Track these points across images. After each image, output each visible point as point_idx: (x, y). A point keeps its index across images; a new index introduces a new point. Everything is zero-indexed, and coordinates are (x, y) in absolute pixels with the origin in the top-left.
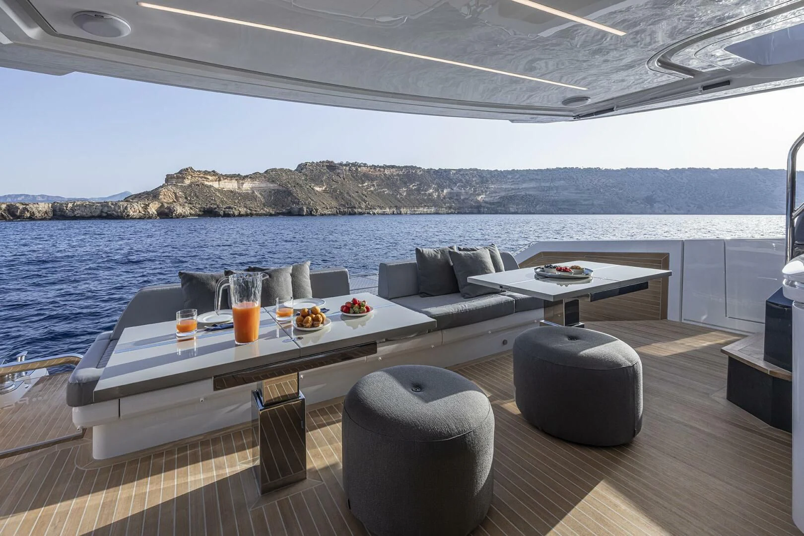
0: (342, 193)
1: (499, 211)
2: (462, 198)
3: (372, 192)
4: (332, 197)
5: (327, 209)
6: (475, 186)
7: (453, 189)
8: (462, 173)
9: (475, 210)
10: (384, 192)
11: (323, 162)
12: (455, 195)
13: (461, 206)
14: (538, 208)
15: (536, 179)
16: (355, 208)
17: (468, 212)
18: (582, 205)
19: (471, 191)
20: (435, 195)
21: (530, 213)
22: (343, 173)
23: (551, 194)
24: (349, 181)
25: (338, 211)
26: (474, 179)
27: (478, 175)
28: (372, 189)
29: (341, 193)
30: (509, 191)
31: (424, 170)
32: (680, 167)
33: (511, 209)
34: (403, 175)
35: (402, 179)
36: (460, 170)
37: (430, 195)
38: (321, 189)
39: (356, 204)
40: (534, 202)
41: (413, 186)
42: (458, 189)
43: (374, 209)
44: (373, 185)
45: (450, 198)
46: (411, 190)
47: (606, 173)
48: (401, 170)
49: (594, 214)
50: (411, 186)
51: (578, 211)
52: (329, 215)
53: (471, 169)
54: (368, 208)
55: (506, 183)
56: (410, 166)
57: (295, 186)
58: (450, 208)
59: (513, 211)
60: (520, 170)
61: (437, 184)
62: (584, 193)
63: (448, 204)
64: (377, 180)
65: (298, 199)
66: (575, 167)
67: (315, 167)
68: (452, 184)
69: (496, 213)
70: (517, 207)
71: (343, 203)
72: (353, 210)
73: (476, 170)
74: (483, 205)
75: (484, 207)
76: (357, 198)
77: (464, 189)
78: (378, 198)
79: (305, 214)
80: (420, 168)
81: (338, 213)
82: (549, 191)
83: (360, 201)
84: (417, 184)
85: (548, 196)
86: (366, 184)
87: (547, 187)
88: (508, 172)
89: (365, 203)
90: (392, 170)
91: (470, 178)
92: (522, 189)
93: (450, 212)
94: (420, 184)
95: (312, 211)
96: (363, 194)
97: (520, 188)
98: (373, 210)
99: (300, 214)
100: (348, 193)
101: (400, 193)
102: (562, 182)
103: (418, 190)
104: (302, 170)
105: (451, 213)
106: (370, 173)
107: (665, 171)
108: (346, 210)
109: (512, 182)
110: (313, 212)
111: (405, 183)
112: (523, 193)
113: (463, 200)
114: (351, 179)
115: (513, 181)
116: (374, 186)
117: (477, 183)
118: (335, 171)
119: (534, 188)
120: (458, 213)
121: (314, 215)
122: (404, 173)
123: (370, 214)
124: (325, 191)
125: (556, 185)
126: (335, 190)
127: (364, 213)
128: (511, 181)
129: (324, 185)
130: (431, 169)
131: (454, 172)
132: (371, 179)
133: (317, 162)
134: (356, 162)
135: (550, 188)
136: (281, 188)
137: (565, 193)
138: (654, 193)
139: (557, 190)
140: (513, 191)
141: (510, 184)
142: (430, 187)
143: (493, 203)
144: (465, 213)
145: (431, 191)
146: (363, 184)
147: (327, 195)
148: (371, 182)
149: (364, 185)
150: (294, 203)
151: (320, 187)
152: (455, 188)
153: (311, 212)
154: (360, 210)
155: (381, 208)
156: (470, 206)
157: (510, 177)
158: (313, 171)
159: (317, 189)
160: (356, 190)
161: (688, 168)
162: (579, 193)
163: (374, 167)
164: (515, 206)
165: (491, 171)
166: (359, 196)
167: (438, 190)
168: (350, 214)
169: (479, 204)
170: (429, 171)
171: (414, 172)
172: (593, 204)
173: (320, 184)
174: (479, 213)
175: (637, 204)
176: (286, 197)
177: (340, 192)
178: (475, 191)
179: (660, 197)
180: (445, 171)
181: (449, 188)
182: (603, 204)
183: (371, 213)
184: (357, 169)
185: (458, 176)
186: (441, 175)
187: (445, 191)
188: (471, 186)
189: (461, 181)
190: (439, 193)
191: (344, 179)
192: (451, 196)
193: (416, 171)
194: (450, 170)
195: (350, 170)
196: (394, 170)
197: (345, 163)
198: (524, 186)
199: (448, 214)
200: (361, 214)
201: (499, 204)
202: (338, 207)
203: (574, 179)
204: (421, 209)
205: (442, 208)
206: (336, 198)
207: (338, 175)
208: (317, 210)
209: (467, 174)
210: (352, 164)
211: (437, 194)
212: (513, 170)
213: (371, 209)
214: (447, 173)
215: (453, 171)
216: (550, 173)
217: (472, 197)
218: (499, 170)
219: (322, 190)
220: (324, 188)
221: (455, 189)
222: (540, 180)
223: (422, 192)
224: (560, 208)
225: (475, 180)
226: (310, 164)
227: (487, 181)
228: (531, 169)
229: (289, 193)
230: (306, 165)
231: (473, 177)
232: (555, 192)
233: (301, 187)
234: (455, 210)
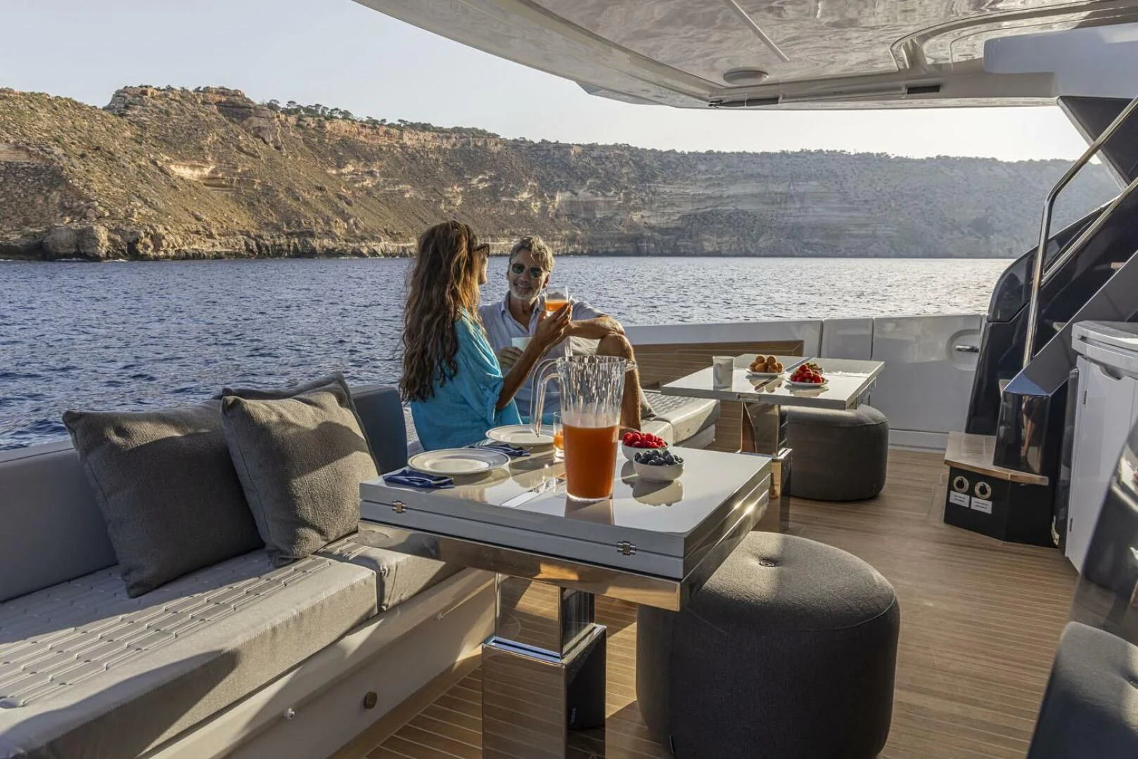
0: (270, 189)
1: (682, 251)
2: (598, 216)
3: (369, 193)
4: (238, 202)
5: (211, 236)
6: (626, 188)
7: (576, 194)
8: (595, 154)
9: (629, 247)
10: (402, 192)
11: (207, 90)
12: (582, 208)
13: (597, 236)
14: (762, 243)
15: (759, 175)
16: (312, 235)
17: (612, 250)
18: (851, 236)
19: (620, 199)
20: (536, 207)
21: (747, 254)
22: (273, 130)
23: (789, 211)
24: (296, 157)
25: (253, 244)
26: (624, 171)
27: (633, 160)
28: (368, 182)
29: (267, 191)
30: (700, 201)
31: (505, 142)
32: (1037, 159)
33: (705, 243)
34: (454, 152)
35: (451, 161)
36: (592, 147)
37: (523, 205)
38: (197, 173)
39: (317, 222)
40: (755, 228)
41: (481, 181)
42: (589, 194)
43: (373, 238)
44: (371, 173)
45: (571, 216)
46: (475, 192)
47: (900, 165)
48: (448, 138)
49: (876, 256)
50: (475, 181)
51: (844, 250)
52: (218, 257)
53: (616, 146)
54: (355, 236)
55: (694, 182)
56: (469, 129)
57: (83, 156)
58: (572, 240)
59: (711, 249)
60: (725, 153)
61: (537, 178)
62: (857, 210)
63: (566, 230)
64: (381, 159)
65: (88, 200)
66: (838, 150)
67: (175, 104)
68: (574, 182)
69: (676, 253)
70: (719, 240)
71: (274, 219)
72: (305, 244)
73: (628, 147)
74: (648, 233)
75: (649, 239)
76: (320, 207)
77: (604, 195)
78: (385, 209)
79: (103, 251)
80: (495, 136)
81: (252, 251)
82: (786, 202)
83: (330, 213)
84: (490, 177)
85: (783, 215)
86: (350, 168)
87: (781, 193)
88: (696, 155)
89: (346, 220)
90: (421, 135)
91: (614, 167)
92: (728, 197)
93: (571, 250)
94: (498, 178)
95: (137, 241)
96: (340, 197)
97: (725, 194)
98: (372, 244)
99: (82, 252)
100: (289, 190)
101: (445, 198)
102: (814, 183)
103: (493, 192)
104: (127, 107)
105: (575, 254)
106: (362, 138)
107: (1009, 164)
108: (283, 240)
109: (707, 179)
110: (140, 247)
111: (459, 173)
112: (730, 208)
113: (602, 221)
114: (301, 151)
115: (711, 178)
116: (375, 177)
117: (631, 181)
118: (245, 123)
119: (754, 196)
120: (592, 254)
121: (144, 258)
122: (455, 145)
123: (361, 255)
124: (211, 181)
125: (801, 189)
126: (246, 179)
127: (342, 253)
128: (704, 177)
129: (207, 162)
130: (524, 141)
131: (579, 150)
132: (365, 156)
133: (184, 90)
134: (318, 106)
135: (787, 198)
136: (22, 158)
137: (820, 209)
138: (989, 211)
139: (802, 201)
140: (710, 203)
141: (703, 185)
142: (521, 185)
143: (667, 229)
144: (607, 254)
145: (525, 195)
146: (339, 167)
147: (217, 195)
148: (366, 165)
149: (344, 171)
150: (66, 210)
151: (193, 167)
152: (581, 192)
153: (132, 246)
154: (327, 242)
155: (394, 236)
156: (616, 237)
157: (702, 167)
158: (167, 113)
159: (184, 171)
160: (319, 181)
161: (1052, 160)
162: (849, 210)
163: (374, 124)
164: (714, 239)
165: (661, 151)
166: (326, 201)
167: (543, 193)
168: (298, 254)
169: (638, 232)
170: (517, 145)
171: (480, 144)
172: (874, 236)
173: (196, 155)
174: (638, 253)
175: (961, 236)
176: (40, 191)
177: (263, 184)
178: (627, 200)
179: (1000, 222)
180: (558, 146)
181: (567, 190)
182: (895, 234)
183: (365, 251)
184: (321, 126)
185: (586, 160)
186: (546, 157)
187: (559, 197)
188: (620, 188)
189: (594, 173)
190: (544, 202)
191: (278, 148)
192: (573, 211)
193: (486, 144)
194: (569, 146)
195: (301, 127)
196: (428, 135)
197: (283, 105)
198: (734, 190)
199: (568, 255)
200: (330, 253)
201: (678, 231)
202: (253, 233)
203: (837, 176)
204: (502, 243)
205: (553, 240)
206: (250, 204)
207: (258, 133)
208: (157, 240)
209: (607, 158)
210: (308, 110)
211: (538, 204)
212: (710, 153)
213: (363, 239)
214: (562, 153)
215: (575, 148)
216: (788, 161)
217: (622, 215)
218: (678, 151)
219: (201, 177)
220: (207, 171)
221: (583, 194)
222: (766, 177)
223: (504, 199)
224: (807, 244)
225: (627, 174)
226: (156, 93)
227: (654, 176)
228: (747, 151)
229: (53, 177)
230: (145, 93)
231: (622, 166)
232: (798, 206)
233: (111, 157)
234: (583, 244)
